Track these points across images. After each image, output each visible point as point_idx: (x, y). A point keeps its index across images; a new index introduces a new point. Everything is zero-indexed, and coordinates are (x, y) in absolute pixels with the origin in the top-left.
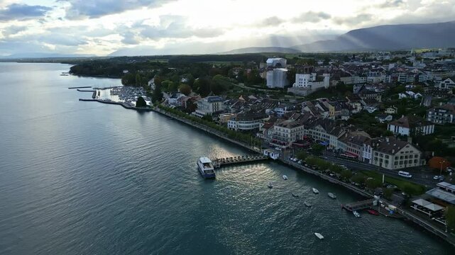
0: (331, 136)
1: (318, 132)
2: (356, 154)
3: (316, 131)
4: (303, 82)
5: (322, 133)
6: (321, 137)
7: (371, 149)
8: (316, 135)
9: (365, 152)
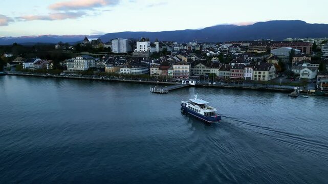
0: (211, 70)
1: (199, 69)
2: (239, 76)
3: (197, 69)
4: (143, 47)
5: (202, 69)
6: (202, 71)
7: (252, 70)
8: (197, 72)
9: (246, 73)
